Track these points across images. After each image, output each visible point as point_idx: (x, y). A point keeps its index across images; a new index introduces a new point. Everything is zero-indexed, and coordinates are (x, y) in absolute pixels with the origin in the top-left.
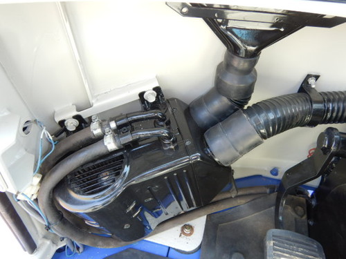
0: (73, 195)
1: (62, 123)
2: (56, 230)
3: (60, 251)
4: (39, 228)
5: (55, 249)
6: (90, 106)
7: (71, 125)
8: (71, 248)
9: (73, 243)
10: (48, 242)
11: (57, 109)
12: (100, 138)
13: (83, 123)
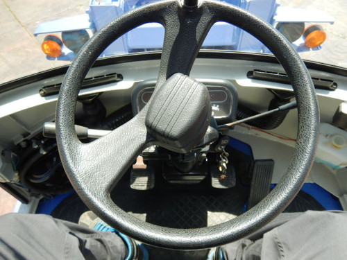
0: (36, 176)
1: (19, 145)
2: (34, 191)
3: (41, 201)
4: (26, 192)
5: (38, 200)
6: (29, 134)
7: (23, 145)
8: (47, 198)
9: (46, 196)
10: (34, 198)
11: (14, 139)
12: (38, 150)
13: (29, 143)
